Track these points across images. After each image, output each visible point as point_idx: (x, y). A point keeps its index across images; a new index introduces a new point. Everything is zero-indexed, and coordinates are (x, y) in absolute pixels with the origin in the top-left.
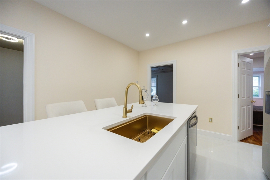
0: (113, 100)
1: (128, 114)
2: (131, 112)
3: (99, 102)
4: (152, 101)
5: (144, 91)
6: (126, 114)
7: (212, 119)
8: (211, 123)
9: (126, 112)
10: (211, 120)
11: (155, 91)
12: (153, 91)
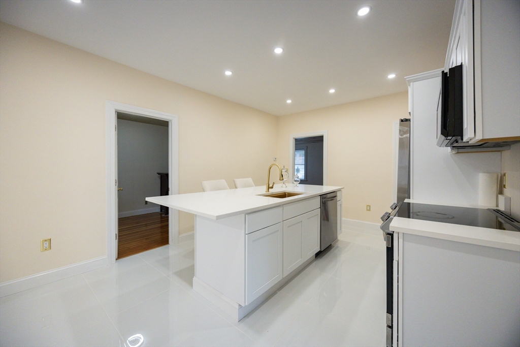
0: (250, 180)
1: (270, 189)
2: (272, 188)
3: (238, 181)
4: (293, 183)
5: (283, 171)
6: (268, 190)
7: (370, 206)
8: (369, 212)
9: (269, 188)
10: (368, 208)
11: (304, 173)
12: (301, 172)
